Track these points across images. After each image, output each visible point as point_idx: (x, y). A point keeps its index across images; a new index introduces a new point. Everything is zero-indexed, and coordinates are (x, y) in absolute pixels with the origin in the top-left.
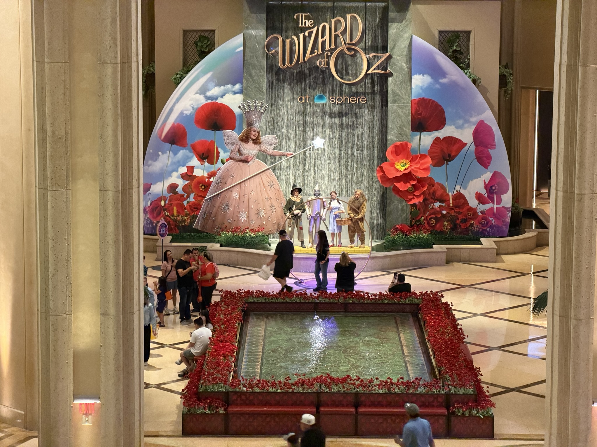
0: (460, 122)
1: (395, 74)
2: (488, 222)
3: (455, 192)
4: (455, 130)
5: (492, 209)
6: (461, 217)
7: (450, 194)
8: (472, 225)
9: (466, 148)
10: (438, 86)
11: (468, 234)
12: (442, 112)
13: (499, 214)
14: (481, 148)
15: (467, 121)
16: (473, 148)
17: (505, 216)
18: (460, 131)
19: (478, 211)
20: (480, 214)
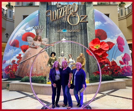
0: (112, 37)
1: (89, 22)
2: (125, 71)
3: (112, 61)
4: (111, 39)
5: (125, 66)
6: (115, 69)
7: (110, 61)
8: (119, 72)
9: (115, 45)
10: (103, 25)
11: (118, 76)
12: (106, 33)
13: (128, 68)
14: (120, 45)
15: (114, 36)
16: (117, 45)
17: (130, 69)
18: (112, 39)
19: (121, 67)
20: (121, 68)
